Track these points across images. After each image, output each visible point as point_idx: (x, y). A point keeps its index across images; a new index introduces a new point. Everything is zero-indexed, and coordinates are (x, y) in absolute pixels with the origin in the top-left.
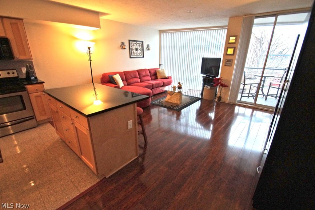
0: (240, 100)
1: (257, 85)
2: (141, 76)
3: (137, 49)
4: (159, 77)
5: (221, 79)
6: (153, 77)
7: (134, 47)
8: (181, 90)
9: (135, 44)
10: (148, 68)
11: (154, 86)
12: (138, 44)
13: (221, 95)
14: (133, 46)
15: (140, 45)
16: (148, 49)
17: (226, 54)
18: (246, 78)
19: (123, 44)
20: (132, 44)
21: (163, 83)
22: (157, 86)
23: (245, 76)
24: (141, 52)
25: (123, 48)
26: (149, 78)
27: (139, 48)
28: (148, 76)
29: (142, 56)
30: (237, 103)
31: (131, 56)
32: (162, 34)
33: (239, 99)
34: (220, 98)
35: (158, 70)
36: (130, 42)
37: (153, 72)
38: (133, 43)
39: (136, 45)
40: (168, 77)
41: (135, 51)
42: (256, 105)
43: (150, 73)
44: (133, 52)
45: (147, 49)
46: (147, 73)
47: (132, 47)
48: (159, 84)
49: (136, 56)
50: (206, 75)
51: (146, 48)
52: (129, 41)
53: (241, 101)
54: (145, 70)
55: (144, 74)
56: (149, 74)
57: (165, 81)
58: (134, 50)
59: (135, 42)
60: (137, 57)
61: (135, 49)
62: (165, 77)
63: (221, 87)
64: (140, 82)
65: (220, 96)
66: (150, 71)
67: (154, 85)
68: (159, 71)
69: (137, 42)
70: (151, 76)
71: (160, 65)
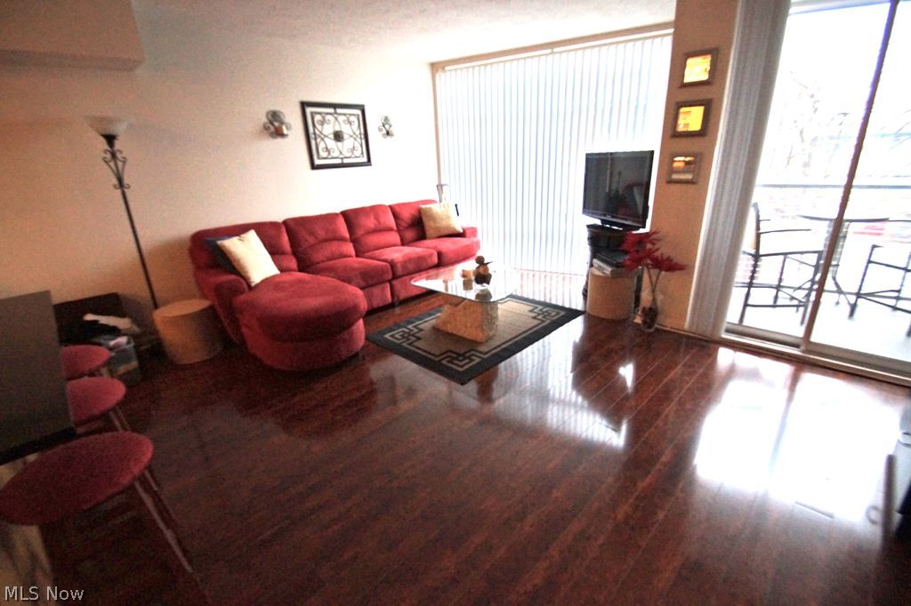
0: (736, 321)
1: (813, 259)
2: (359, 232)
3: (338, 136)
4: (429, 232)
5: (653, 237)
6: (410, 234)
7: (328, 130)
8: (490, 287)
9: (328, 117)
10: (388, 202)
11: (399, 270)
12: (345, 115)
13: (654, 300)
14: (322, 123)
15: (353, 119)
16: (388, 133)
17: (672, 133)
18: (763, 228)
19: (275, 116)
20: (318, 118)
21: (440, 254)
22: (411, 267)
23: (758, 221)
24: (357, 145)
25: (279, 133)
26: (395, 237)
27: (346, 130)
28: (391, 229)
29: (365, 159)
30: (725, 336)
31: (317, 162)
32: (440, 76)
33: (732, 316)
34: (651, 314)
35: (428, 206)
36: (309, 110)
37: (406, 215)
38: (320, 113)
39: (336, 119)
40: (464, 230)
41: (331, 143)
42: (811, 348)
43: (396, 216)
44: (322, 146)
45: (384, 132)
46: (382, 220)
47: (319, 127)
48: (421, 259)
49: (339, 161)
50: (603, 221)
51: (380, 130)
52: (304, 105)
53: (740, 328)
54: (374, 210)
55: (370, 223)
56: (392, 222)
57: (448, 245)
58: (326, 139)
59: (332, 110)
60: (342, 163)
61: (332, 136)
62: (450, 232)
63: (654, 272)
64: (353, 253)
65: (650, 309)
66: (397, 209)
67: (399, 266)
68: (430, 208)
69: (339, 111)
70: (399, 231)
71: (440, 187)
